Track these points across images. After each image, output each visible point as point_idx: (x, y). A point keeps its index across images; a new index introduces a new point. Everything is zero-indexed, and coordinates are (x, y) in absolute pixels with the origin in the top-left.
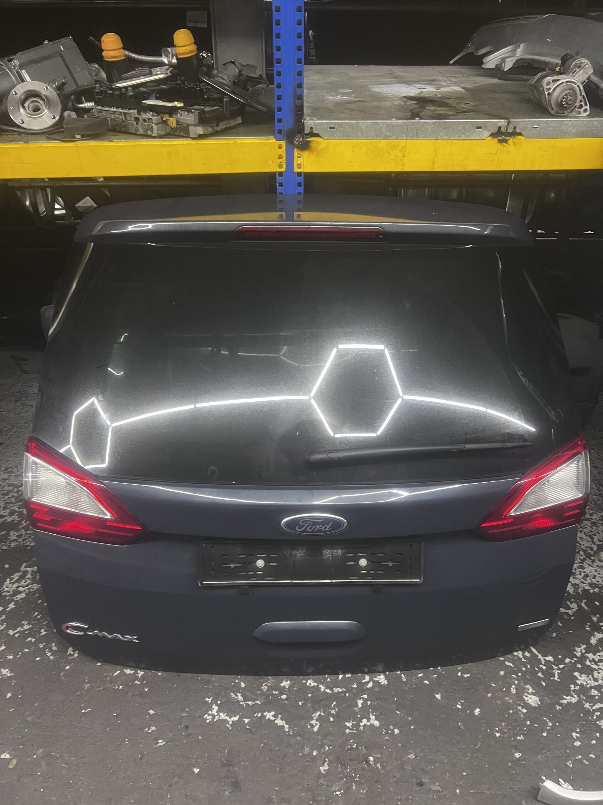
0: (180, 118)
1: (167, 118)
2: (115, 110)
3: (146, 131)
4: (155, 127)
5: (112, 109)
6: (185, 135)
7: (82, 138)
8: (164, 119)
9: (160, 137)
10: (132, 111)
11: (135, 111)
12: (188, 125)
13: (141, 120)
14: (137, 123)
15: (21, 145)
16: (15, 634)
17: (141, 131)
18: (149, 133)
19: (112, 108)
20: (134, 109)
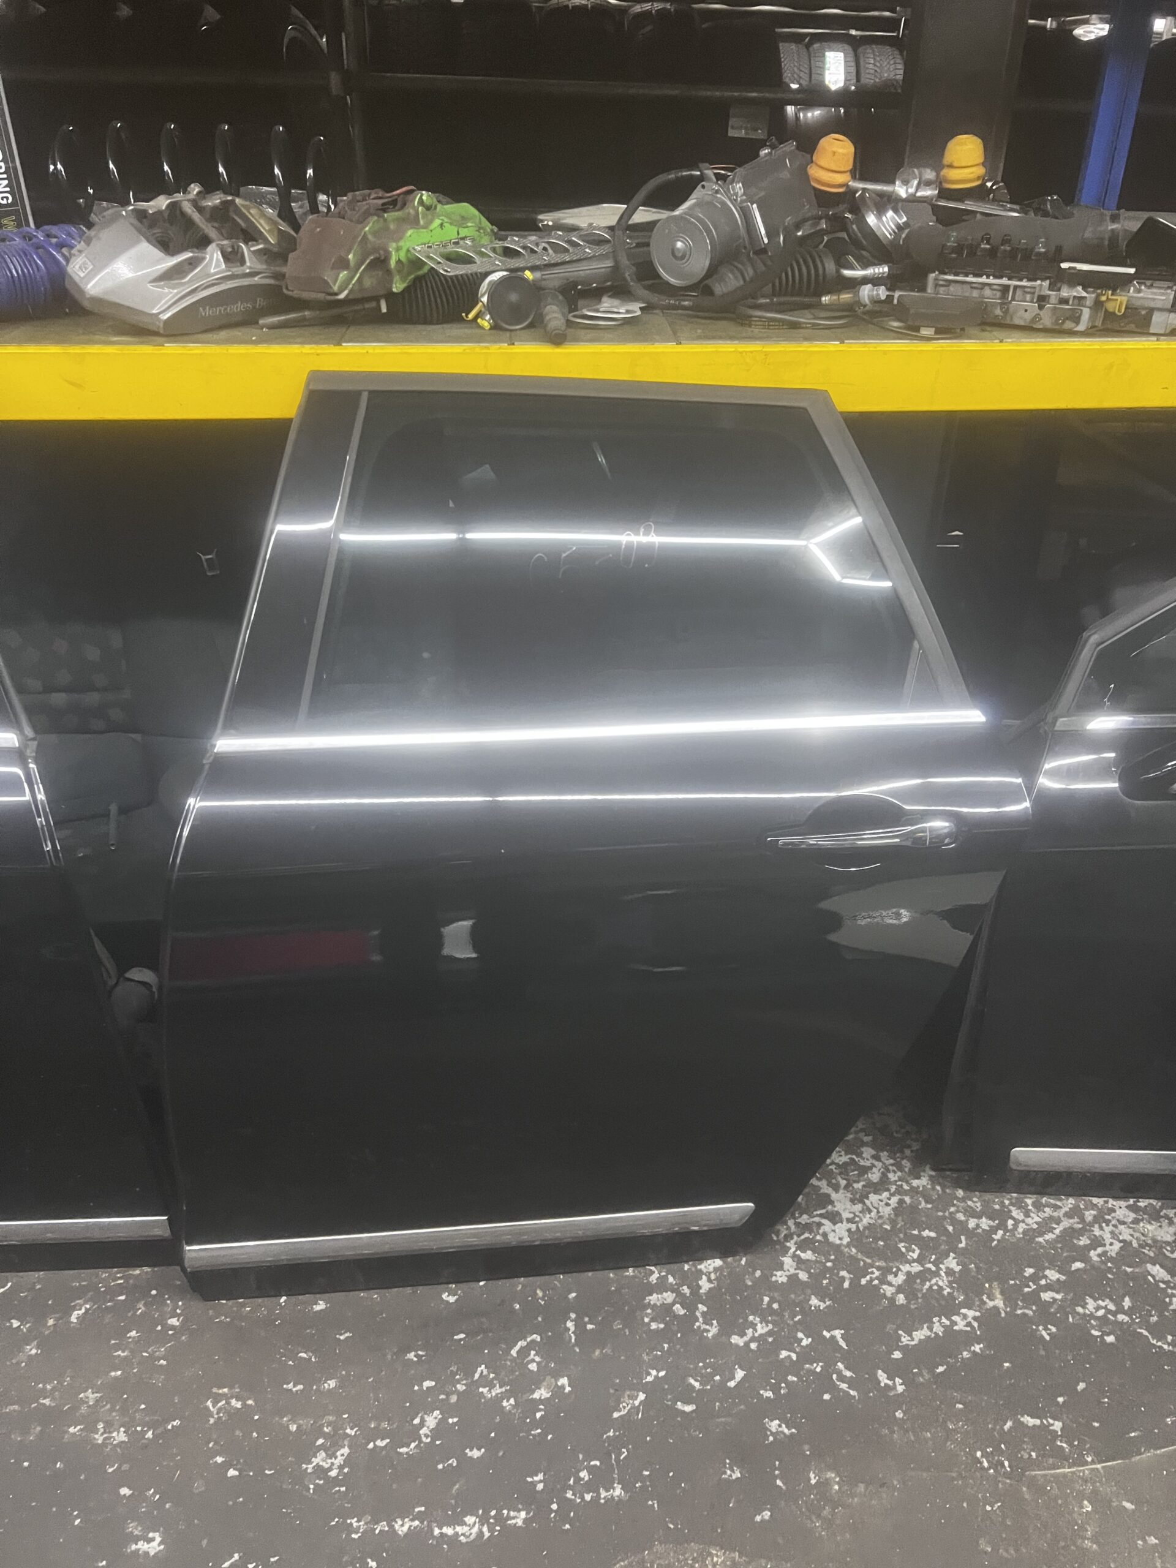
0: (1136, 298)
1: (1110, 297)
2: (991, 280)
3: (1063, 322)
4: (1086, 313)
5: (984, 279)
6: (1139, 330)
7: (936, 333)
8: (1104, 298)
9: (1089, 333)
10: (1039, 282)
11: (1046, 283)
12: (1151, 311)
13: (1053, 300)
14: (1041, 307)
15: (833, 346)
16: (747, 1344)
17: (1047, 320)
18: (1069, 325)
19: (985, 277)
20: (1042, 280)
